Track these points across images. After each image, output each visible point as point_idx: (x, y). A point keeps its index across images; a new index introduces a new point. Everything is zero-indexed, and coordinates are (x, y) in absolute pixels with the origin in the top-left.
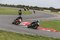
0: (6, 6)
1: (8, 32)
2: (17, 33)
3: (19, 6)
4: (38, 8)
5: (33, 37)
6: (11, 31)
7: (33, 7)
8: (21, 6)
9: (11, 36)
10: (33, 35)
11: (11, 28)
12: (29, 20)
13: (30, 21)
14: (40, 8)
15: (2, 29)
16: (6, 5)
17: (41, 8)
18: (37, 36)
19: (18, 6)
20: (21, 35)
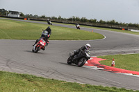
0: (43, 19)
1: (48, 81)
2: (69, 83)
3: (74, 19)
4: (117, 24)
5: (106, 90)
6: (55, 79)
7: (104, 23)
8: (77, 20)
9: (53, 88)
10: (104, 86)
11: (55, 72)
12: (96, 52)
13: (98, 54)
14: (121, 24)
15: (33, 74)
16: (43, 17)
17: (124, 25)
18: (115, 89)
19: (70, 19)
20: (76, 88)
